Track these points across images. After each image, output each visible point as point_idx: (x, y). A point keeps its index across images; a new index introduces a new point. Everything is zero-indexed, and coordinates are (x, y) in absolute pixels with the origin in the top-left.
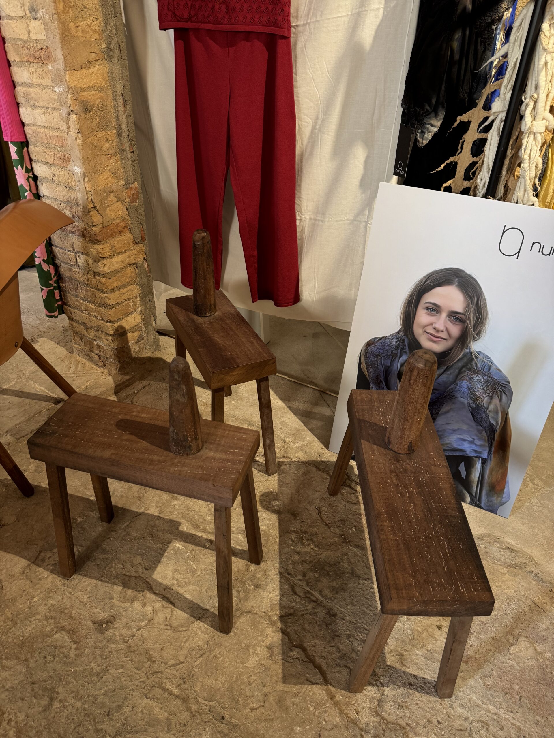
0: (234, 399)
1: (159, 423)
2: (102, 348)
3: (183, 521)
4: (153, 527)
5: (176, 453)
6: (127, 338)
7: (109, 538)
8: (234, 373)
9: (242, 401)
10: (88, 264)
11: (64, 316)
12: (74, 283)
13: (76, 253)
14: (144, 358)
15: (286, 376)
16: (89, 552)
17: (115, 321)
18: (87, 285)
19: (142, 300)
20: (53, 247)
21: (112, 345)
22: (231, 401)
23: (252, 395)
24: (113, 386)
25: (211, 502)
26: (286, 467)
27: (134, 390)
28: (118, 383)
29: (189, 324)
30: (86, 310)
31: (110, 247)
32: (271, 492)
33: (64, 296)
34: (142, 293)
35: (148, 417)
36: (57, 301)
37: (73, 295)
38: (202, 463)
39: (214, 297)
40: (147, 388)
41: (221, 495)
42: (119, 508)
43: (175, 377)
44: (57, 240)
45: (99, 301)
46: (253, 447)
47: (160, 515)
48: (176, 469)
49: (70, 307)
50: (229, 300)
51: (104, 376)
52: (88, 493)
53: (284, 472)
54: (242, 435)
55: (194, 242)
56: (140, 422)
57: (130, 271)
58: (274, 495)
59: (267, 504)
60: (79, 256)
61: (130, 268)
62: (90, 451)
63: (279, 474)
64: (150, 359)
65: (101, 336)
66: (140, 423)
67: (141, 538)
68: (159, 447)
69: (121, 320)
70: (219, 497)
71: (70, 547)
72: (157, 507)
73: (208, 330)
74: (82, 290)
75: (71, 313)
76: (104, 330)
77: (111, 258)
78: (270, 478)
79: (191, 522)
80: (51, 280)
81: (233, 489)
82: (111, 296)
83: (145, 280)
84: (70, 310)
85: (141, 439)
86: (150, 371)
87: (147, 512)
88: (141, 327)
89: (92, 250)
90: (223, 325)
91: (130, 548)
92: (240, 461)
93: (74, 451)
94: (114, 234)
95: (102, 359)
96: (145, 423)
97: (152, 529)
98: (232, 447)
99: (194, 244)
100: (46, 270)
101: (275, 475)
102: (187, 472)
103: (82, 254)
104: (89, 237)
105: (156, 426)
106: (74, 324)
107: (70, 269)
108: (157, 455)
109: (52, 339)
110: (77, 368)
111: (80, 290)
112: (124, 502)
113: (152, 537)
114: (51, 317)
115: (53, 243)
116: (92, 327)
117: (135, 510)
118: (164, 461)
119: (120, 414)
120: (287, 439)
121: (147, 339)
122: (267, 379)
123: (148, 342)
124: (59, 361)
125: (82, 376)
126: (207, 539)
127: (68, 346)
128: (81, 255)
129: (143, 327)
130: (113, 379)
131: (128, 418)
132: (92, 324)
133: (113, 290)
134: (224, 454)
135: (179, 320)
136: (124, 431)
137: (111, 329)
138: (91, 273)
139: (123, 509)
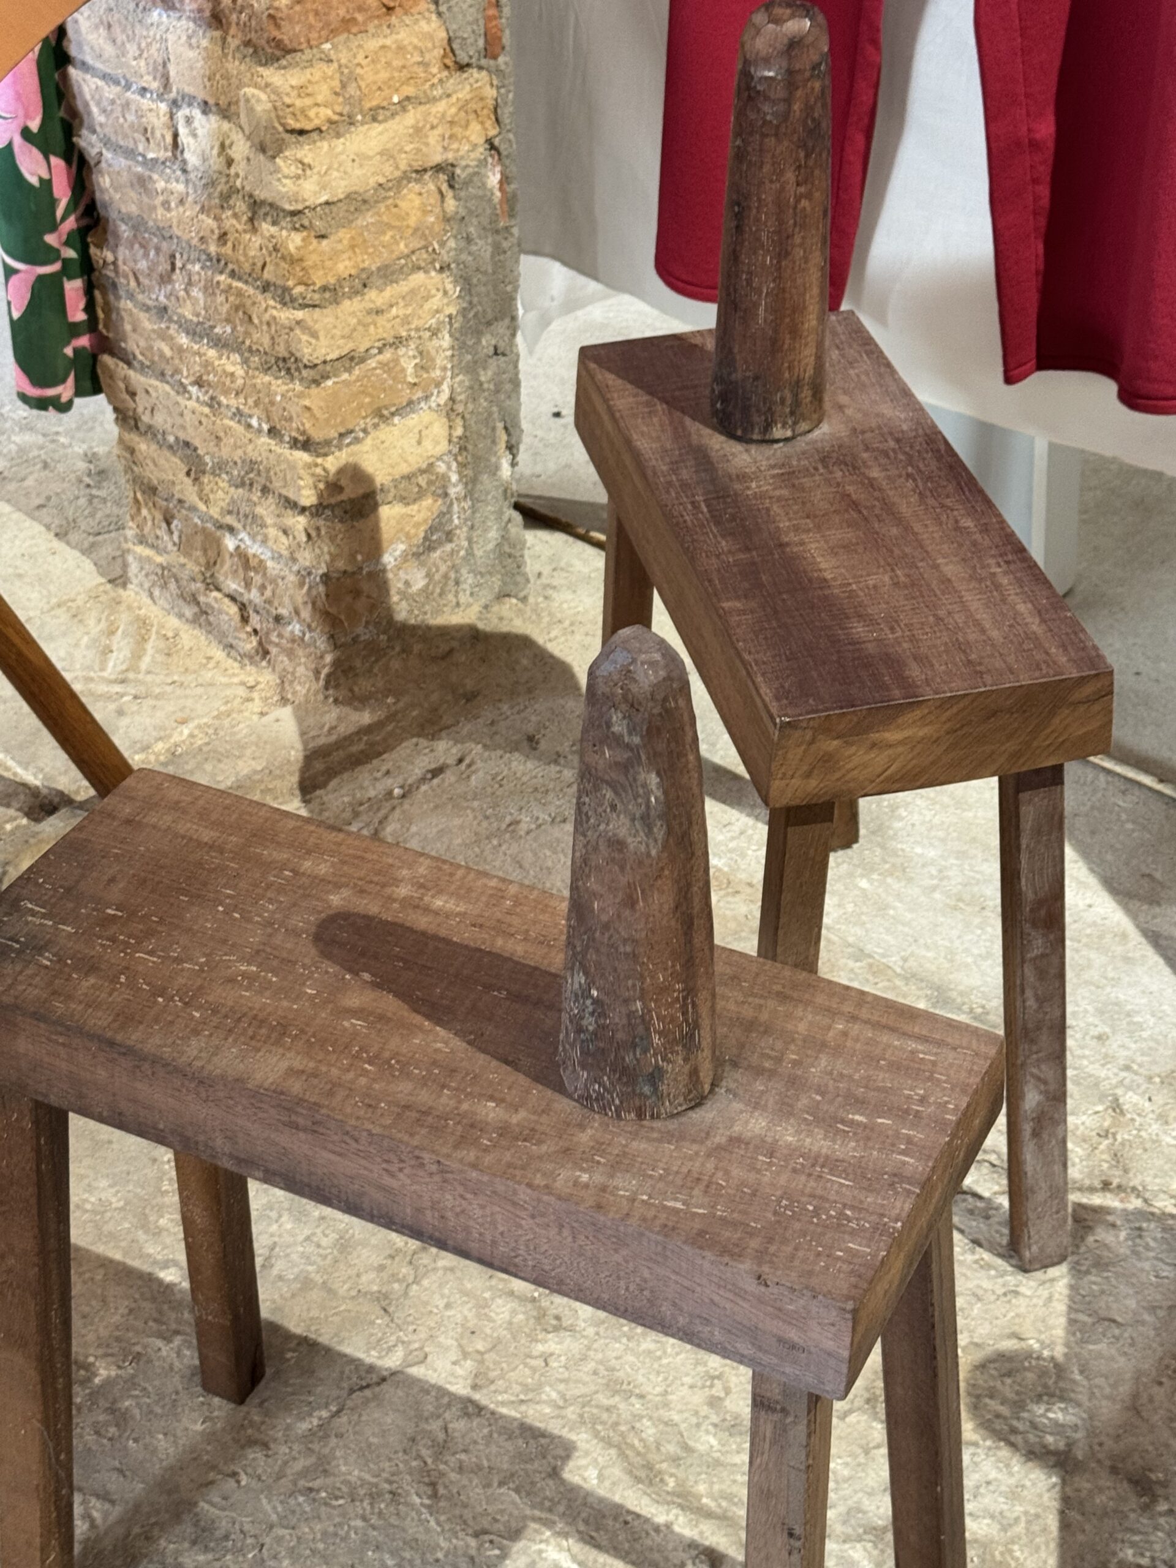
0: (869, 869)
1: (516, 948)
2: (261, 567)
3: (581, 1438)
4: (441, 1448)
5: (586, 1100)
6: (376, 529)
7: (234, 1474)
8: (892, 735)
9: (910, 880)
10: (230, 162)
11: (99, 407)
12: (158, 250)
13: (175, 103)
14: (444, 632)
15: (1147, 771)
16: (137, 1530)
17: (328, 443)
18: (218, 263)
19: (460, 346)
20: (72, 71)
21: (306, 558)
22: (851, 875)
23: (961, 855)
24: (296, 754)
25: (741, 1359)
26: (1117, 1240)
27: (389, 782)
28: (322, 741)
29: (685, 474)
30: (199, 383)
31: (336, 84)
32: (1029, 1355)
33: (108, 309)
34: (463, 312)
35: (463, 915)
36: (74, 330)
37: (147, 309)
38: (710, 1166)
39: (820, 345)
40: (449, 777)
41: (793, 1335)
42: (288, 1336)
43: (616, 729)
44: (92, 37)
45: (266, 341)
46: (966, 1116)
47: (477, 1396)
48: (585, 1177)
49: (129, 364)
50: (889, 365)
51: (257, 706)
52: (150, 1250)
53: (1100, 1265)
54: (912, 1045)
55: (746, 62)
56: (424, 934)
57: (417, 202)
58: (1043, 1373)
59: (1004, 1410)
60: (189, 120)
61: (417, 187)
62: (194, 1050)
63: (1077, 1272)
64: (474, 637)
65: (259, 510)
66: (424, 936)
67: (380, 1494)
68: (507, 1062)
69: (357, 440)
70: (781, 1340)
71: (57, 1491)
72: (465, 1355)
73: (776, 508)
74: (190, 283)
75: (133, 394)
76: (277, 484)
77: (338, 135)
78: (1027, 1284)
79: (622, 1448)
80: (54, 228)
81: (855, 1312)
82: (321, 319)
83: (483, 247)
84: (125, 379)
85: (428, 1017)
86: (471, 697)
87: (416, 1371)
88: (445, 478)
89: (249, 91)
90: (850, 489)
91: (325, 1533)
92: (898, 1176)
93: (119, 1038)
94: (360, 17)
95: (255, 620)
96: (447, 941)
97: (438, 1456)
98: (860, 1104)
99: (746, 75)
100: (34, 181)
101: (1053, 1272)
102: (632, 1200)
103: (205, 108)
104: (244, 27)
105: (498, 959)
106: (143, 446)
107: (142, 182)
108: (500, 1101)
109: (34, 512)
110: (137, 655)
111: (179, 286)
112: (314, 1313)
113: (435, 1495)
114: (42, 404)
115: (73, 51)
116: (221, 467)
117: (361, 1355)
118: (530, 1135)
119: (338, 886)
120: (1129, 1099)
121: (470, 540)
122: (1054, 777)
123: (470, 553)
124: (63, 616)
125: (157, 697)
126: (692, 1545)
127: (107, 550)
128: (197, 113)
129: (454, 478)
130: (300, 720)
131: (372, 907)
132: (225, 452)
133: (332, 293)
134: (819, 1133)
135: (636, 455)
136: (350, 970)
137: (310, 481)
138: (241, 206)
139: (309, 1346)
